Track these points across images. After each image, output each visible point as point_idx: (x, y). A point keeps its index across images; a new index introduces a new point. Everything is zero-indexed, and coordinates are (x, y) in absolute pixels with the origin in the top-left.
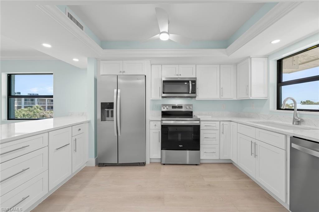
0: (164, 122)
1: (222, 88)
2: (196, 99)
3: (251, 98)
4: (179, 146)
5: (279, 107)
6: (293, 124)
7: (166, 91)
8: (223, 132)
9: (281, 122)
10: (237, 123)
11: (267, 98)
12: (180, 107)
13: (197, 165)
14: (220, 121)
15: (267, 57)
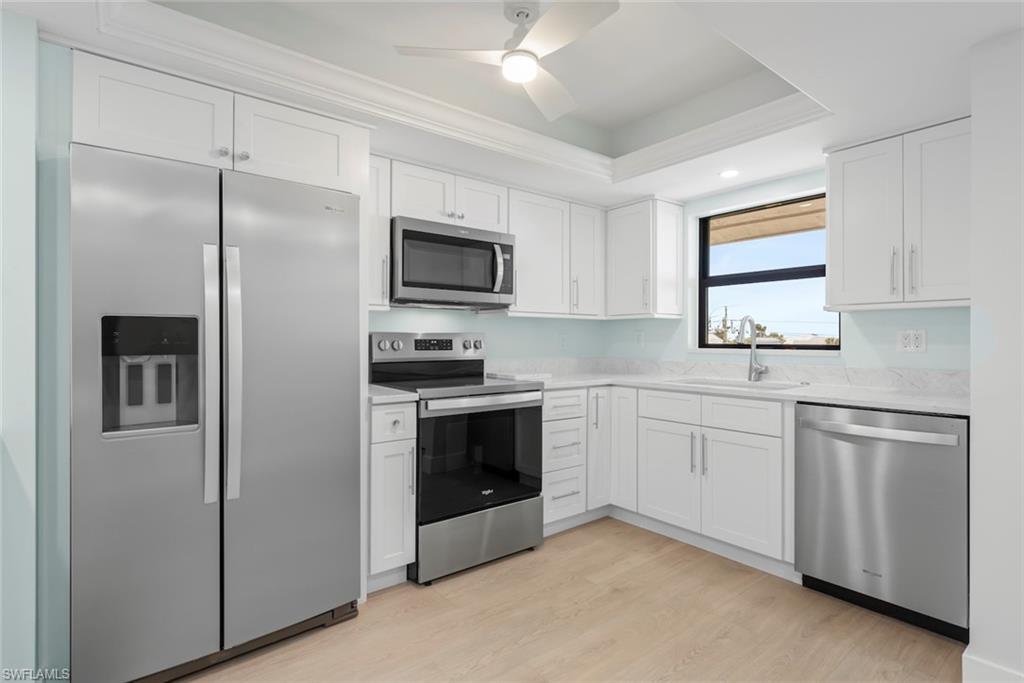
0: (433, 405)
1: (576, 281)
2: (510, 314)
3: (656, 316)
4: (484, 493)
5: (703, 343)
6: (750, 379)
7: (413, 278)
8: (597, 424)
9: (719, 378)
10: (638, 388)
11: (679, 317)
12: (445, 344)
13: (531, 549)
14: (588, 388)
15: (683, 204)
